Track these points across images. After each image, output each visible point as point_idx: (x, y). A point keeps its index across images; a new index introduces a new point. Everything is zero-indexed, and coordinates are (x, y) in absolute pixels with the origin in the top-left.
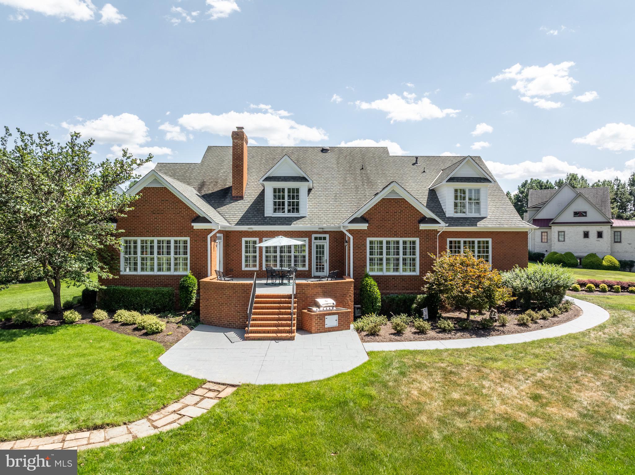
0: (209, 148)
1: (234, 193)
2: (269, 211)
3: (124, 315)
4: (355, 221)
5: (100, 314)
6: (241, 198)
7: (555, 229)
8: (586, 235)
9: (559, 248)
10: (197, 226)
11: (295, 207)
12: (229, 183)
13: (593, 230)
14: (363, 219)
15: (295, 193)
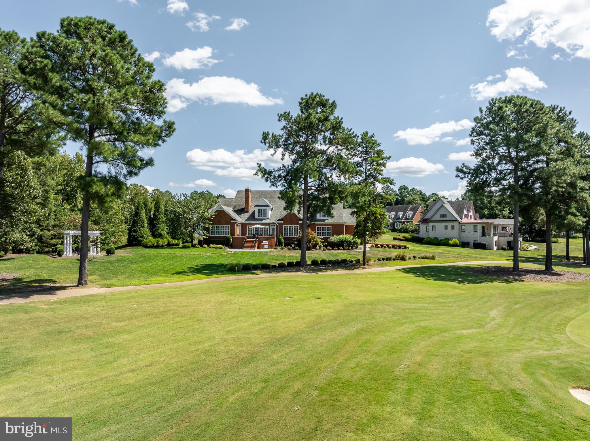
0: (238, 191)
1: (245, 210)
2: (256, 217)
3: (211, 245)
4: (279, 220)
5: (205, 246)
6: (248, 212)
7: (431, 224)
8: (446, 228)
9: (432, 235)
10: (232, 221)
11: (265, 215)
12: (244, 207)
13: (449, 225)
14: (281, 220)
15: (265, 210)
